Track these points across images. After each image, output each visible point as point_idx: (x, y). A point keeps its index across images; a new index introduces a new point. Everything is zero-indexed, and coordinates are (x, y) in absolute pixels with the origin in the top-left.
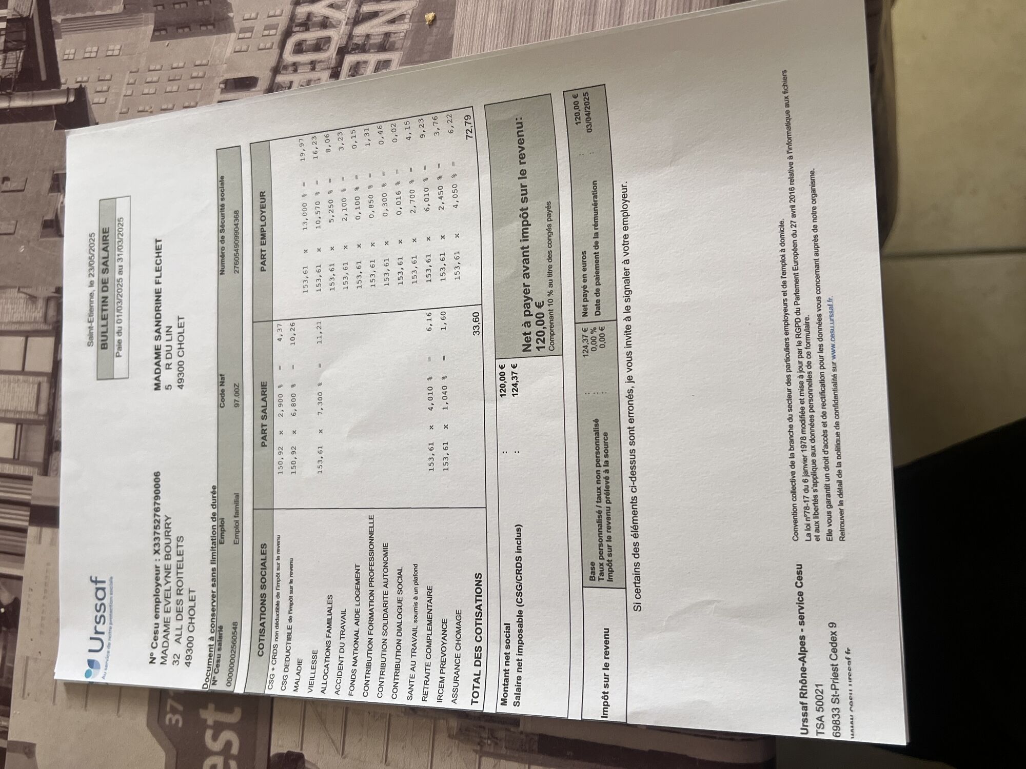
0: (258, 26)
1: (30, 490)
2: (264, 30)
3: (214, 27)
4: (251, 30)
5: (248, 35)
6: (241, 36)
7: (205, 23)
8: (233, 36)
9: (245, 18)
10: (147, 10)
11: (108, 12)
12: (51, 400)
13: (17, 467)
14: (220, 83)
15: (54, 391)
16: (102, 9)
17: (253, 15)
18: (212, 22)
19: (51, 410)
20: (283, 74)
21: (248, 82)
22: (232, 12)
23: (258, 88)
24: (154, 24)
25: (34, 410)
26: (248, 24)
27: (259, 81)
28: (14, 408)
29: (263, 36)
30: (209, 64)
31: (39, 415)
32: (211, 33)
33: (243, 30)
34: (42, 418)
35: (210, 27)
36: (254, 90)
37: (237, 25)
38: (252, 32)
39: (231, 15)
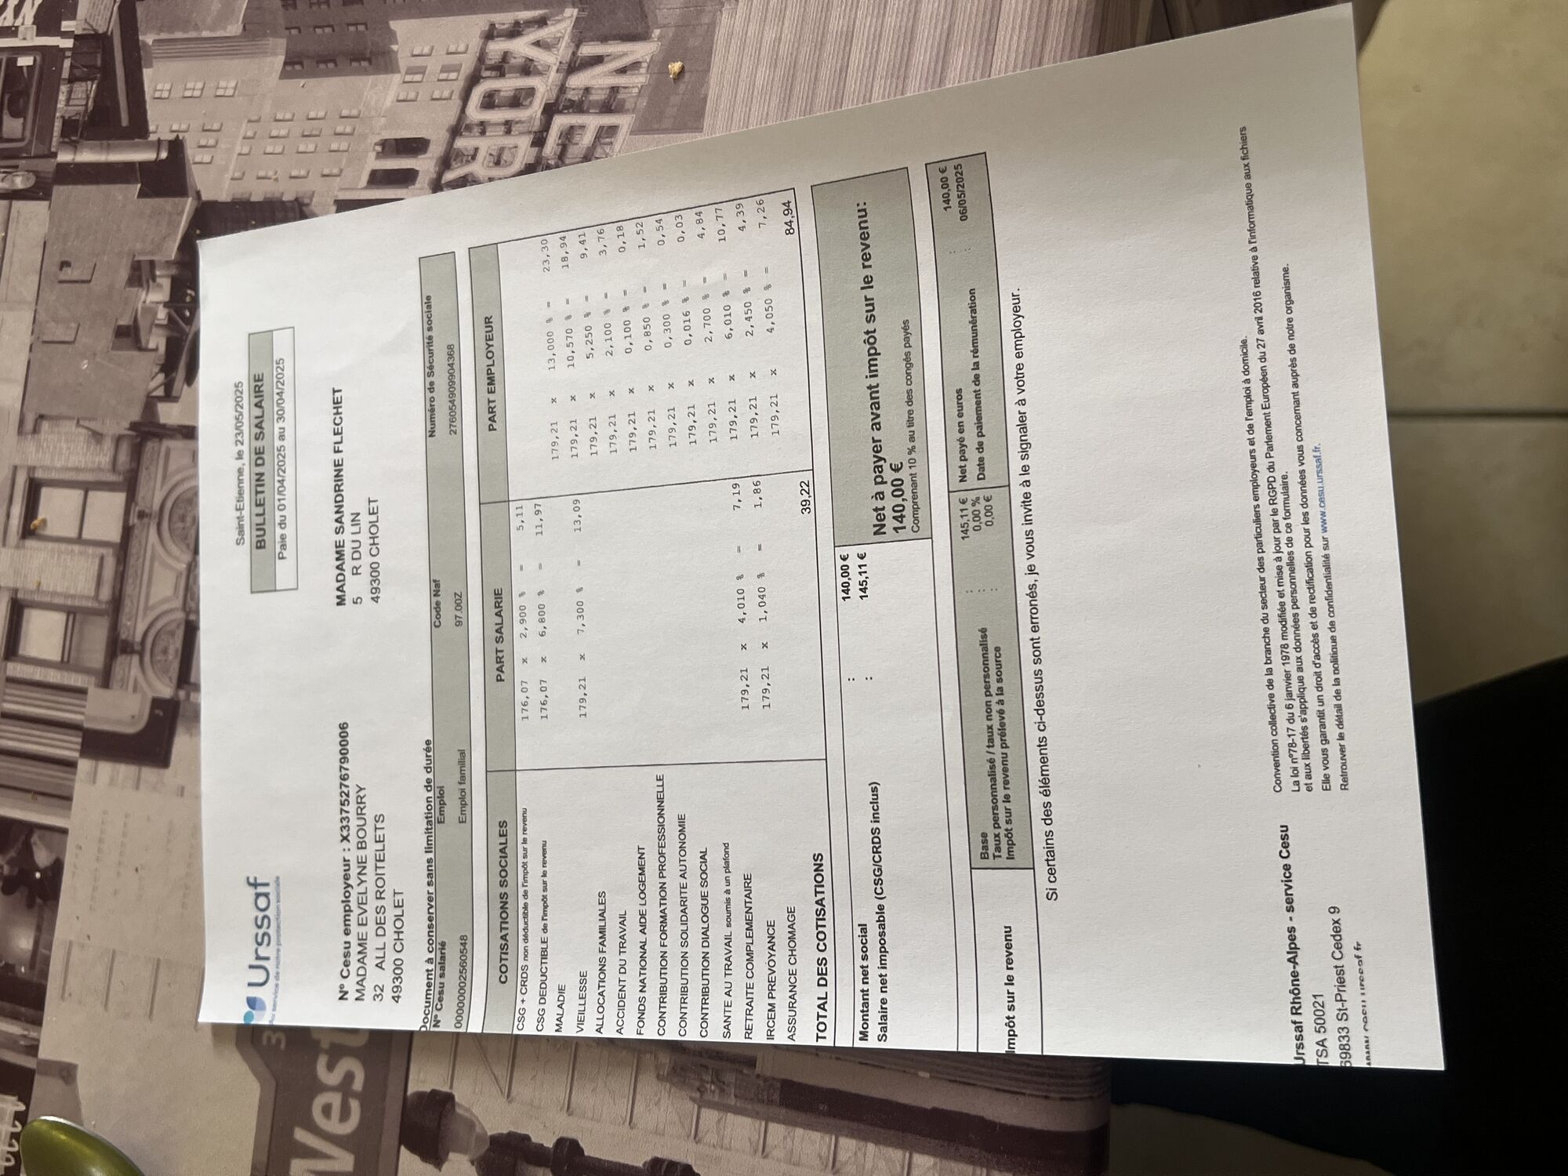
0: (433, 65)
2: (442, 71)
3: (370, 63)
4: (422, 71)
5: (418, 77)
6: (408, 78)
7: (357, 57)
8: (396, 78)
9: (415, 53)
14: (376, 144)
17: (426, 50)
18: (368, 56)
26: (419, 62)
30: (361, 116)
32: (366, 72)
33: (410, 71)
35: (364, 64)
37: (403, 62)
38: (423, 73)
39: (395, 47)
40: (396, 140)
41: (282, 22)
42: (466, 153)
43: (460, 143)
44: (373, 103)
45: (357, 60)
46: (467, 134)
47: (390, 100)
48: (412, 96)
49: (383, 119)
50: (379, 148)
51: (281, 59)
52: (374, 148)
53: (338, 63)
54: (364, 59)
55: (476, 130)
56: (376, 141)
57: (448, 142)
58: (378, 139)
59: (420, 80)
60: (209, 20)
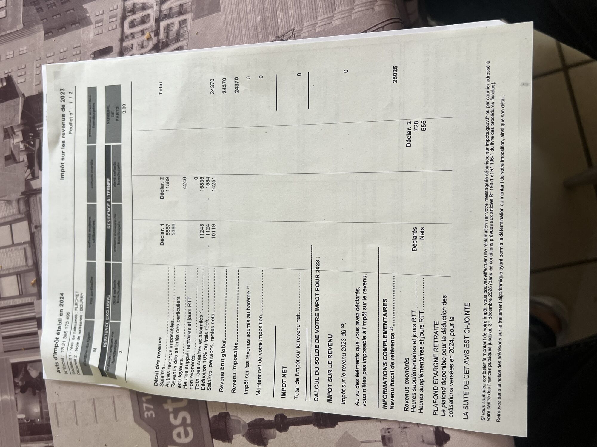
0: (106, 18)
1: (34, 309)
3: (80, 24)
4: (101, 21)
5: (101, 24)
6: (97, 25)
8: (92, 27)
10: (37, 23)
11: (15, 30)
12: (34, 256)
13: (23, 299)
14: (91, 55)
15: (34, 250)
16: (10, 29)
18: (78, 21)
19: (35, 261)
20: (127, 41)
21: (107, 50)
22: (88, 13)
23: (114, 52)
24: (43, 30)
25: (25, 264)
26: (99, 18)
27: (113, 48)
28: (13, 266)
29: (110, 22)
31: (29, 267)
32: (79, 28)
33: (97, 22)
34: (31, 268)
35: (77, 25)
36: (112, 54)
37: (93, 20)
38: (102, 21)
40: (99, 50)
41: (39, 18)
42: (129, 47)
43: (125, 44)
44: (85, 39)
45: (74, 24)
46: (127, 40)
47: (92, 36)
48: (100, 32)
49: (92, 44)
50: (93, 56)
51: (42, 33)
52: (91, 56)
53: (66, 27)
54: (77, 23)
55: (130, 37)
56: (91, 53)
57: (120, 45)
58: (91, 52)
59: (102, 24)
60: (9, 26)
